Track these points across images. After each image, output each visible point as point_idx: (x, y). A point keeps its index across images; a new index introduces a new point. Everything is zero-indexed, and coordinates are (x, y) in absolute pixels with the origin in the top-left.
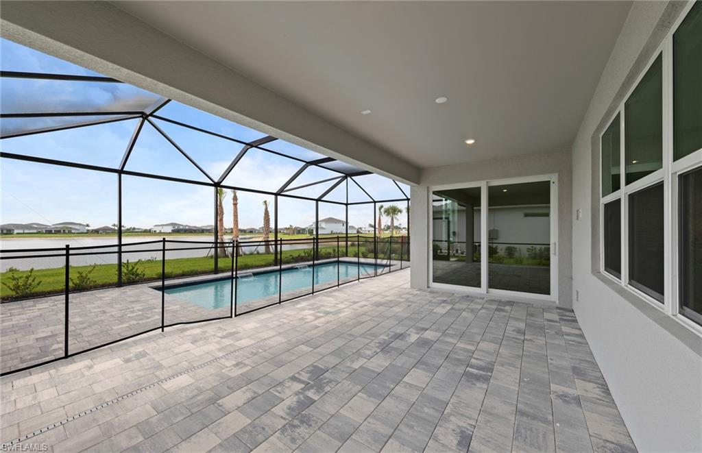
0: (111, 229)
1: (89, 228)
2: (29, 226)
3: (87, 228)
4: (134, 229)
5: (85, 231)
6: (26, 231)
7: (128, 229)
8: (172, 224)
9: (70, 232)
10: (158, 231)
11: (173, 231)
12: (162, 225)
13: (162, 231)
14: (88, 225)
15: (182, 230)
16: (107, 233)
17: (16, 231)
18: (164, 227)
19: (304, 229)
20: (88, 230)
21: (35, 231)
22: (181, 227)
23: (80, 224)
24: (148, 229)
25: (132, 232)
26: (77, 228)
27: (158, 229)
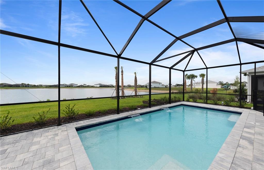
0: (83, 86)
1: (78, 85)
3: (77, 85)
4: (89, 85)
5: (76, 86)
6: (62, 86)
7: (87, 86)
8: (100, 84)
9: (73, 87)
11: (100, 86)
12: (97, 84)
15: (102, 86)
16: (82, 87)
19: (143, 86)
20: (77, 86)
21: (64, 86)
22: (102, 85)
23: (75, 84)
24: (93, 85)
25: (88, 87)
26: (74, 85)
27: (95, 86)
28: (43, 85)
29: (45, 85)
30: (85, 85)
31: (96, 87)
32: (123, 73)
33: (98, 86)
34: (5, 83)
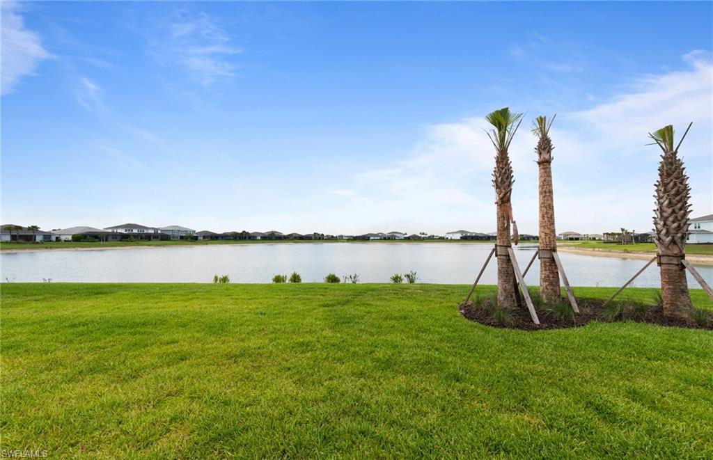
1: (407, 236)
2: (377, 235)
4: (433, 236)
5: (403, 238)
7: (430, 237)
8: (461, 232)
9: (395, 239)
10: (449, 238)
11: (461, 238)
12: (453, 233)
13: (453, 238)
14: (406, 234)
15: (469, 236)
16: (415, 239)
17: (372, 238)
18: (455, 235)
20: (405, 237)
21: (379, 238)
22: (469, 234)
23: (400, 233)
24: (443, 236)
25: (431, 239)
26: (399, 235)
27: (449, 237)
28: (345, 237)
29: (347, 237)
30: (423, 234)
31: (452, 241)
32: (553, 153)
33: (458, 236)
34: (296, 234)
